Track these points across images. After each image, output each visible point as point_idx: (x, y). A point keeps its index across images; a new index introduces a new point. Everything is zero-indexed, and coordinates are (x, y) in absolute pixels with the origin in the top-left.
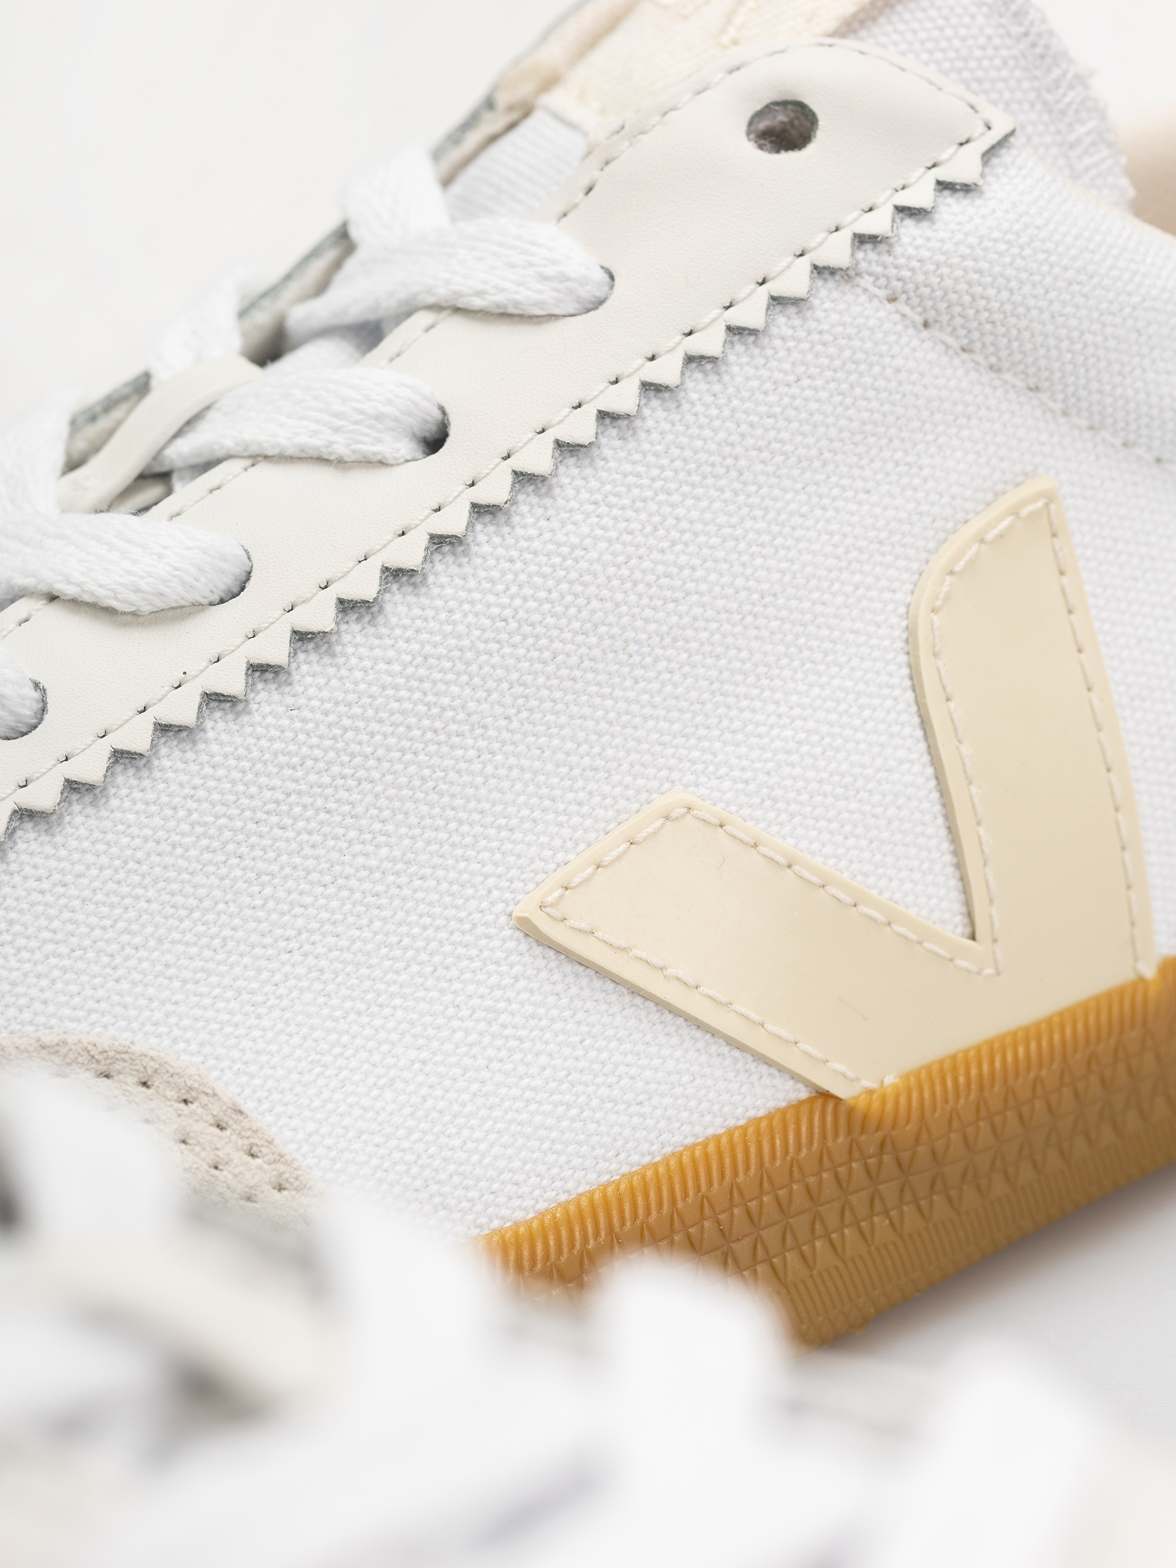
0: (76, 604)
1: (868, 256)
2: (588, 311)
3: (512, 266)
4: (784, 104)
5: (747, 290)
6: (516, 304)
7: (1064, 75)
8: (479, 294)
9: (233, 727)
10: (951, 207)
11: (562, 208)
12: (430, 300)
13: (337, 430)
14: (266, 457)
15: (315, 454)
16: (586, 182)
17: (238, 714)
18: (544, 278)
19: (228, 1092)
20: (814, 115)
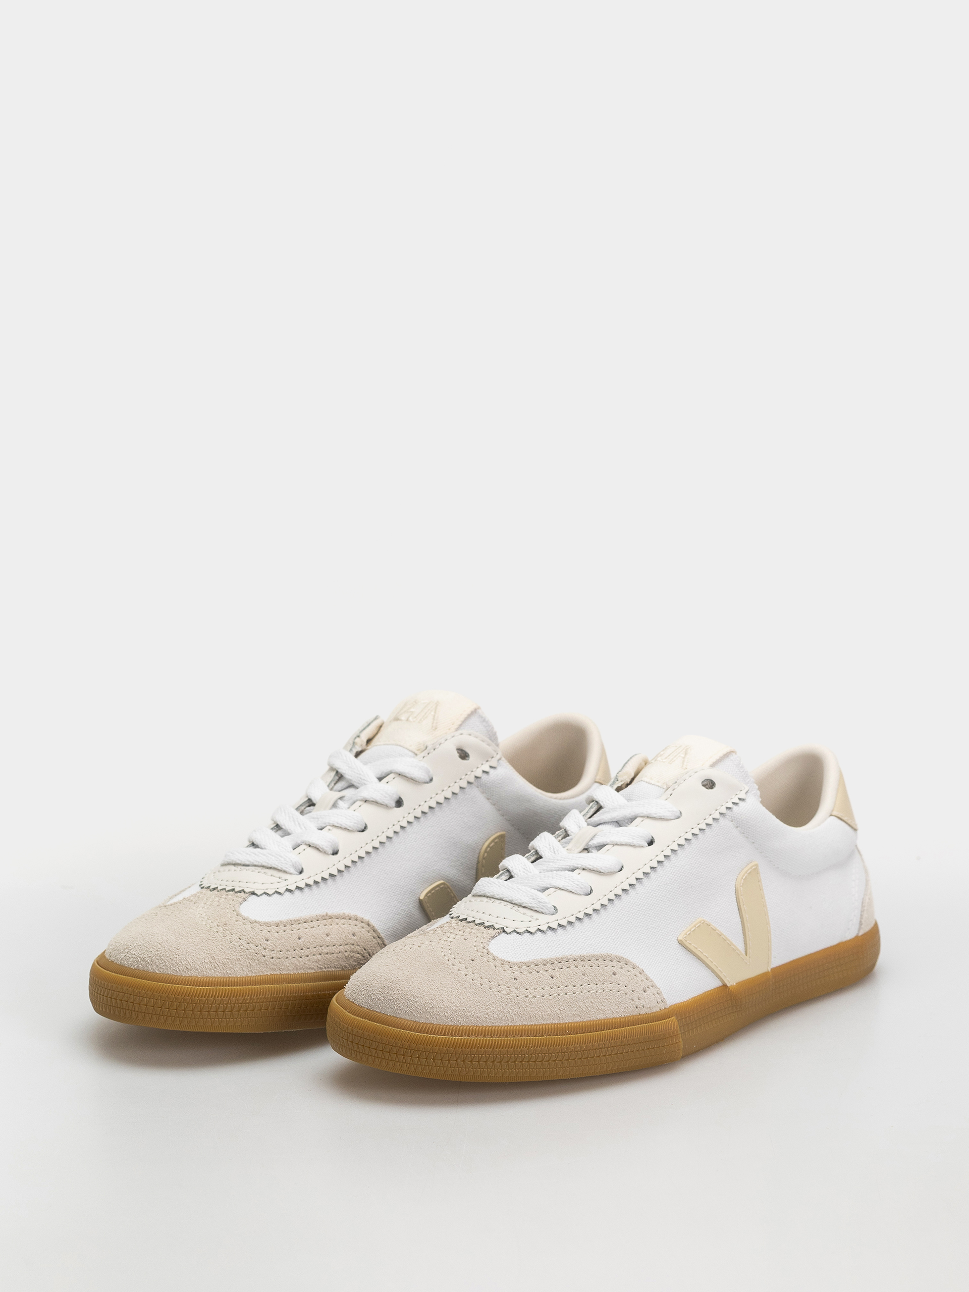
0: (591, 870)
1: (728, 812)
2: (677, 819)
3: (661, 808)
4: (707, 780)
5: (713, 812)
6: (664, 816)
7: (750, 780)
8: (656, 814)
9: (626, 896)
10: (741, 803)
11: (666, 798)
12: (642, 815)
13: (633, 839)
14: (616, 844)
15: (629, 844)
16: (670, 793)
17: (627, 894)
18: (669, 811)
19: (641, 967)
20: (714, 782)
